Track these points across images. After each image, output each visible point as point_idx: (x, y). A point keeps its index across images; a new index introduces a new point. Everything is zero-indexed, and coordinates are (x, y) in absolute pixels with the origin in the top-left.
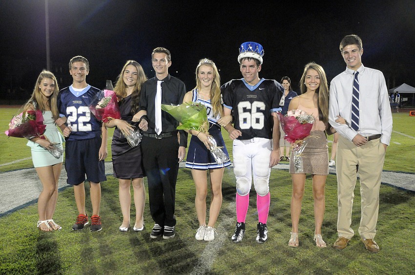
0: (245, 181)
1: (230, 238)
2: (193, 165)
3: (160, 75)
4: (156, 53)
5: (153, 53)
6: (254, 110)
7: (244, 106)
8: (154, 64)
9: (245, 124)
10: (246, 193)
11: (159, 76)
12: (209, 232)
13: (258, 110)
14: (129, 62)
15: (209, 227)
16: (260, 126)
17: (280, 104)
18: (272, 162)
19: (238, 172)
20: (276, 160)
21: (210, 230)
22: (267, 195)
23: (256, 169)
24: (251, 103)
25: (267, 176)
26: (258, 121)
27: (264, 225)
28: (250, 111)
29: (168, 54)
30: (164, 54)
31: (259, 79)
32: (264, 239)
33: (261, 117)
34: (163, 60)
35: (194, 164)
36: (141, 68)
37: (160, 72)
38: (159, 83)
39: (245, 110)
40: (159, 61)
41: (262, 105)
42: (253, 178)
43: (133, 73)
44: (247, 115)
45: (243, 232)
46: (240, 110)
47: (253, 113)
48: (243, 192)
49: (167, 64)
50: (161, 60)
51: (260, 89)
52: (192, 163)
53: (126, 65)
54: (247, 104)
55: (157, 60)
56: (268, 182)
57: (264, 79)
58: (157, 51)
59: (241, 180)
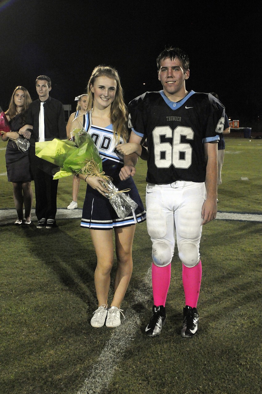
0: (164, 246)
1: (143, 329)
2: (90, 223)
3: (42, 97)
4: (39, 80)
5: (37, 80)
6: (177, 139)
7: (163, 133)
8: (38, 89)
9: (163, 161)
10: (167, 263)
11: (42, 99)
12: (114, 314)
13: (184, 139)
14: (17, 88)
15: (113, 308)
16: (186, 164)
17: (217, 130)
18: (206, 217)
19: (154, 232)
20: (211, 213)
21: (115, 311)
22: (197, 266)
23: (180, 228)
24: (173, 128)
25: (197, 237)
26: (182, 156)
27: (194, 310)
28: (170, 141)
29: (48, 81)
30: (46, 81)
31: (186, 92)
32: (193, 332)
33: (188, 149)
34: (44, 86)
35: (92, 221)
36: (28, 93)
37: (42, 95)
38: (42, 104)
39: (163, 139)
40: (41, 86)
41: (189, 133)
42: (176, 241)
43: (21, 96)
44: (166, 147)
45: (163, 320)
46: (156, 140)
47: (176, 145)
48: (162, 262)
49: (48, 89)
50: (43, 86)
51: (186, 108)
52: (89, 221)
53: (15, 89)
54: (166, 131)
55: (39, 86)
56: (199, 246)
57: (193, 92)
58: (40, 79)
59: (159, 243)
